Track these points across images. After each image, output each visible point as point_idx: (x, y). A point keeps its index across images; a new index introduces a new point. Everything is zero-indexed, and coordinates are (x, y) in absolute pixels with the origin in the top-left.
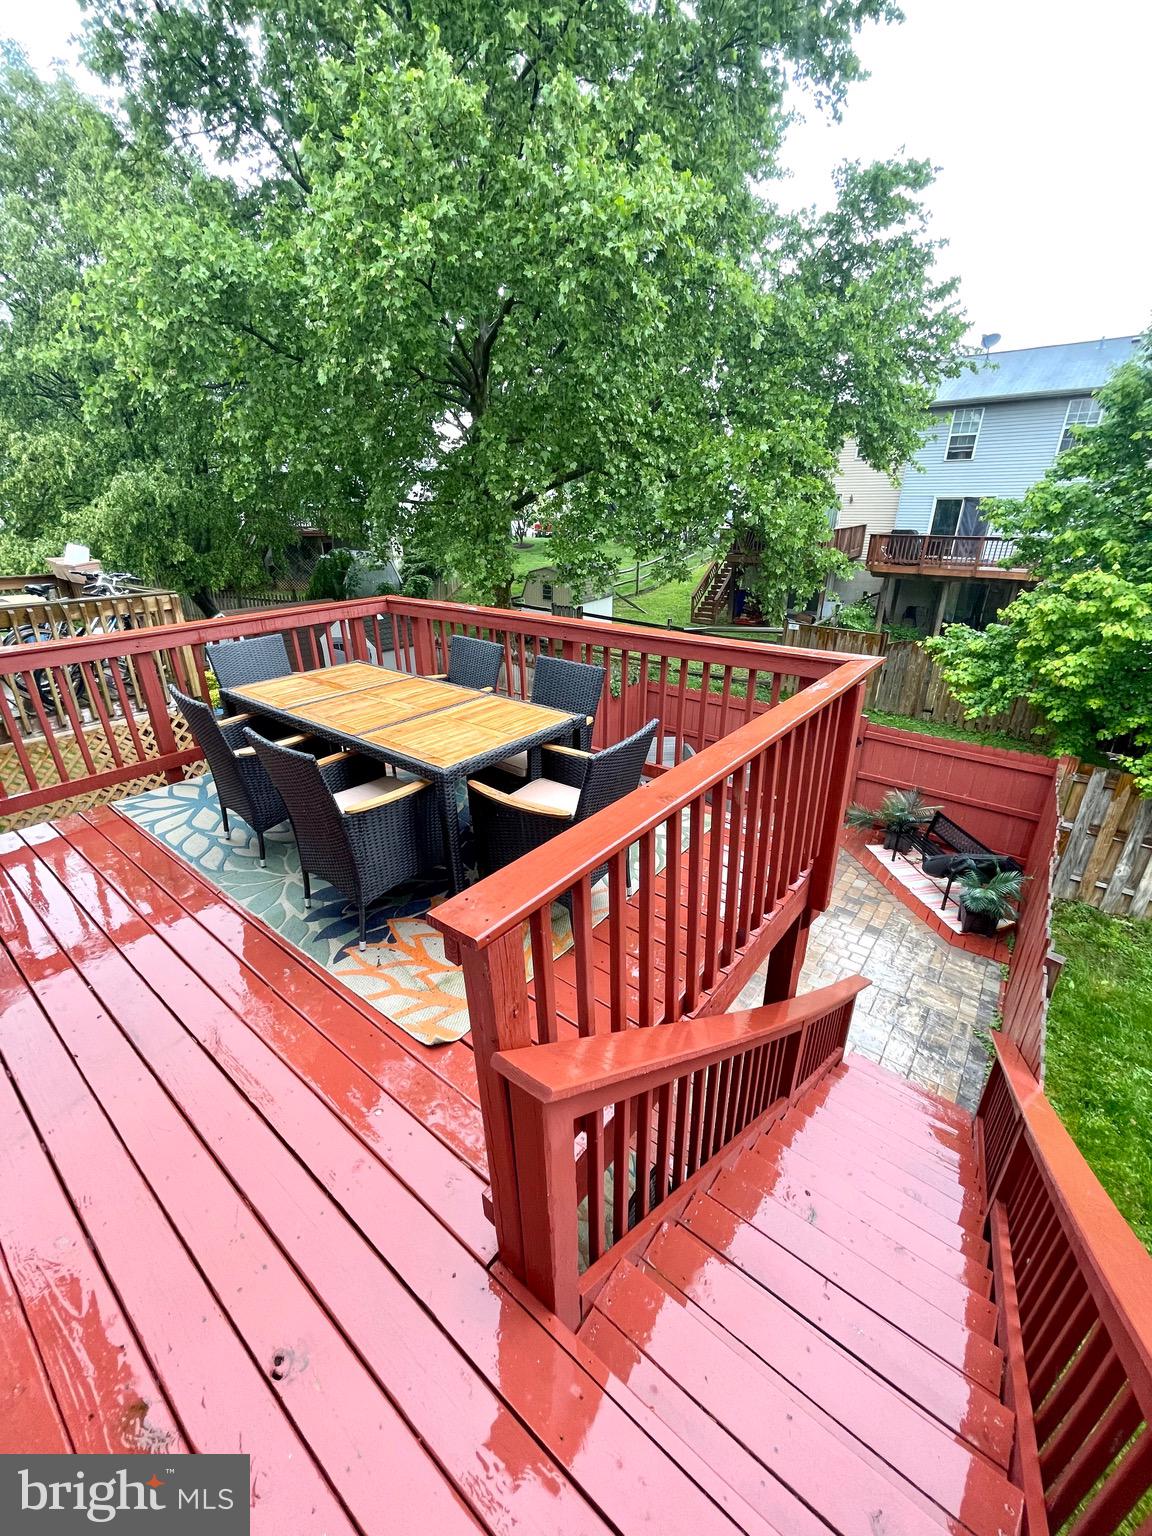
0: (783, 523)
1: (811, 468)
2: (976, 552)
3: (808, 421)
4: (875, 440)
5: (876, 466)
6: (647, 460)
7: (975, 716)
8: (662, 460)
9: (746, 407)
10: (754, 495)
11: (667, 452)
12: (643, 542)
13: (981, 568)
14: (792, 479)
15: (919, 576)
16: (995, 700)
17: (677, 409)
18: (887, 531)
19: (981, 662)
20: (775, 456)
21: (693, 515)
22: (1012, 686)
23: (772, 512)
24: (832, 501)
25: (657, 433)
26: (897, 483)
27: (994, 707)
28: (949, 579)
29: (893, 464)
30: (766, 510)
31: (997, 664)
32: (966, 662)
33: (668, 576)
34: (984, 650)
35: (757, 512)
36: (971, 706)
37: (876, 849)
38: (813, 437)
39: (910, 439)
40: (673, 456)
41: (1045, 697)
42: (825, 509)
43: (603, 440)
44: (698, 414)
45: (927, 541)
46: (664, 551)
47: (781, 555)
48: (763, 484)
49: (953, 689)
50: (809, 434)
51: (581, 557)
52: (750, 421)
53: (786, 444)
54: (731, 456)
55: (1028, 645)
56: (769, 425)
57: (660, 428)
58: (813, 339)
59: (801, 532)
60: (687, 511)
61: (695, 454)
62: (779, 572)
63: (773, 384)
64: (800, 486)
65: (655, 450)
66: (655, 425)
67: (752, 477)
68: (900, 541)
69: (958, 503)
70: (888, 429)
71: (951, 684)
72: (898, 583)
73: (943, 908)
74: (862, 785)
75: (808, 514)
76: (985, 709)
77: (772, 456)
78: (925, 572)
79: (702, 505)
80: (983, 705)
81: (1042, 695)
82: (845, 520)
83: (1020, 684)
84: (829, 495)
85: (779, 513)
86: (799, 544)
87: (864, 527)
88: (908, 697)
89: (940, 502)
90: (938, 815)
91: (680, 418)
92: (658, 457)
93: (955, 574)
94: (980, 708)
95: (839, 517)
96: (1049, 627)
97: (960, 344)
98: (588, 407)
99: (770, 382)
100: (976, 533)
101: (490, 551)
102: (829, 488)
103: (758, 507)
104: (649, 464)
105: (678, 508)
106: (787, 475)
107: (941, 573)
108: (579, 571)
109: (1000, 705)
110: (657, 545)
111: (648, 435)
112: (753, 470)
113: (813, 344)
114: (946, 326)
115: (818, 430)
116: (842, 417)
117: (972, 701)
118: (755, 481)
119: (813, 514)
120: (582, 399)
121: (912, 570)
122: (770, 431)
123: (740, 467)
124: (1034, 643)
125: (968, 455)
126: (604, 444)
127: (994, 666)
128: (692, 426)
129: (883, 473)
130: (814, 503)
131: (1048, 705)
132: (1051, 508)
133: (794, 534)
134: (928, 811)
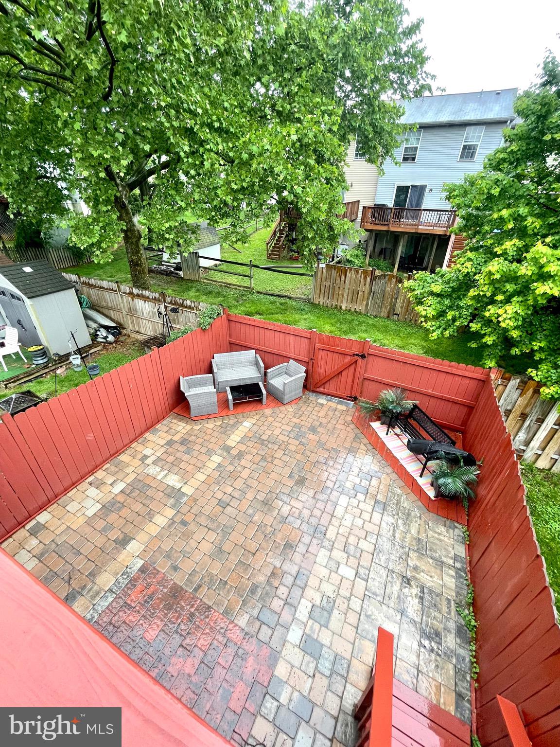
0: (310, 200)
1: (329, 159)
2: (416, 217)
3: (326, 117)
4: (370, 140)
5: (371, 161)
6: (208, 147)
7: (436, 337)
8: (220, 147)
9: (282, 107)
10: (289, 177)
11: (225, 141)
12: (213, 214)
13: (420, 227)
14: (317, 166)
15: (387, 231)
16: (448, 326)
17: (231, 105)
18: (371, 204)
19: (439, 299)
20: (302, 147)
21: (246, 192)
22: (460, 317)
23: (302, 192)
24: (343, 184)
25: (217, 125)
26: (382, 172)
27: (447, 332)
28: (403, 233)
29: (380, 159)
30: (298, 190)
31: (449, 300)
32: (430, 300)
33: (234, 239)
34: (442, 291)
35: (292, 191)
36: (434, 331)
37: (376, 425)
38: (330, 130)
39: (392, 141)
40: (231, 145)
41: (481, 327)
42: (339, 189)
43: (167, 125)
44: (249, 112)
45: (393, 210)
46: (229, 220)
47: (311, 224)
48: (295, 168)
49: (423, 319)
50: (328, 127)
51: (167, 225)
52: (285, 118)
53: (311, 135)
54: (271, 144)
55: (476, 293)
56: (299, 120)
57: (219, 120)
58: (329, 51)
59: (324, 207)
60: (243, 189)
61: (244, 142)
62: (310, 236)
63: (300, 86)
64: (322, 171)
65: (214, 138)
66: (214, 118)
67: (287, 162)
68: (379, 210)
69: (407, 188)
70: (378, 132)
71: (422, 316)
72: (377, 235)
73: (421, 476)
74: (367, 382)
75: (328, 193)
76: (442, 333)
77: (301, 146)
78: (392, 229)
79: (253, 184)
80: (441, 329)
81: (479, 325)
82: (349, 197)
83: (464, 317)
84: (341, 179)
85: (307, 192)
86: (323, 217)
87: (359, 201)
88: (386, 307)
89: (398, 187)
90: (415, 407)
91: (233, 112)
92: (217, 144)
93: (408, 230)
94: (439, 332)
95: (345, 196)
96: (492, 282)
97: (424, 70)
98: (150, 92)
99: (298, 85)
100: (416, 207)
101: (102, 219)
102: (341, 175)
103: (292, 187)
104: (211, 150)
105: (234, 186)
106: (312, 162)
107: (400, 230)
108: (167, 236)
109: (452, 330)
110: (225, 215)
111: (210, 126)
112: (288, 158)
113: (328, 55)
114: (415, 57)
115: (334, 124)
116: (349, 121)
117: (434, 328)
118: (289, 166)
119: (331, 194)
120: (143, 84)
121: (384, 228)
122: (299, 125)
123: (277, 154)
124: (481, 293)
125: (413, 159)
126: (169, 129)
127: (447, 302)
128: (244, 120)
129: (374, 166)
130: (332, 185)
131: (483, 332)
132: (493, 192)
133: (319, 209)
134: (409, 404)
